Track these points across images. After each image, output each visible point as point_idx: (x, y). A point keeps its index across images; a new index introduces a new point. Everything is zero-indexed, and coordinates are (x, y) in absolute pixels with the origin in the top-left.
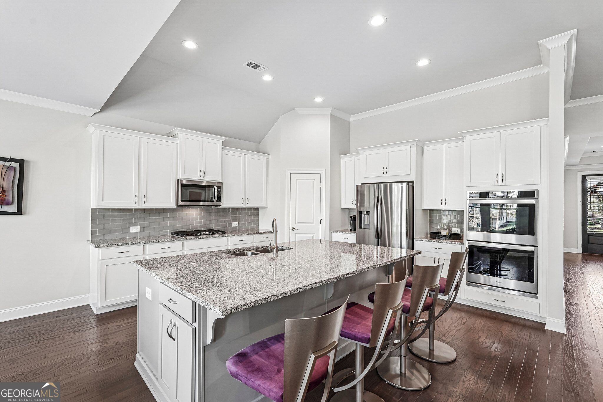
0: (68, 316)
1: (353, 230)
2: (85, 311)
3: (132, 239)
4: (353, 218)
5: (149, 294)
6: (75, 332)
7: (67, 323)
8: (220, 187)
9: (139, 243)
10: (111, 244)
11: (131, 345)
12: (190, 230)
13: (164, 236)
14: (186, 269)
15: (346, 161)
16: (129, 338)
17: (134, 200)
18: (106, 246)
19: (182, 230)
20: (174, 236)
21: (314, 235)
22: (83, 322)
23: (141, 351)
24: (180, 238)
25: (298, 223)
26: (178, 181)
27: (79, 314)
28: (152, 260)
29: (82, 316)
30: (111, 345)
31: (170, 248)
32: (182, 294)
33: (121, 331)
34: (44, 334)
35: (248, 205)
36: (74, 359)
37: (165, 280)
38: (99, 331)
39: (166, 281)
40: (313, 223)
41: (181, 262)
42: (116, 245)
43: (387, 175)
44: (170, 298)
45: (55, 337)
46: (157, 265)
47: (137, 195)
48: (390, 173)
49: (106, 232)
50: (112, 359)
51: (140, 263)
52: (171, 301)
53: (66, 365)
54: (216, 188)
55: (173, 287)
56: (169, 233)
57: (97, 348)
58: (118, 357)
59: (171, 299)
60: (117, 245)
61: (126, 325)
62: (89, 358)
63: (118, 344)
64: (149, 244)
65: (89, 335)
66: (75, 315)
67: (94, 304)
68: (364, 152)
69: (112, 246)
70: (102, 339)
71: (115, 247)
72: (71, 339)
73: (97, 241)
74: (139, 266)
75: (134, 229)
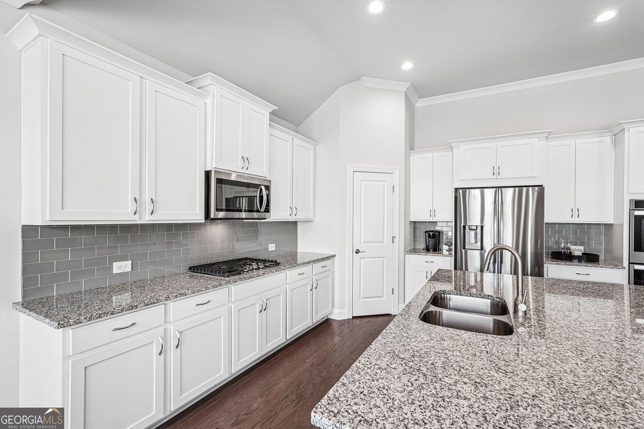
1: (431, 250)
4: (431, 234)
8: (268, 188)
12: (215, 260)
13: (175, 275)
15: (415, 158)
17: (131, 207)
18: (85, 320)
19: (203, 262)
21: (385, 258)
25: (364, 242)
26: (208, 172)
31: (209, 302)
35: (296, 217)
40: (383, 242)
42: (109, 314)
43: (498, 177)
47: (137, 197)
48: (503, 174)
54: (263, 188)
56: (184, 268)
60: (112, 314)
64: (176, 299)
68: (460, 146)
69: (100, 317)
75: (121, 267)
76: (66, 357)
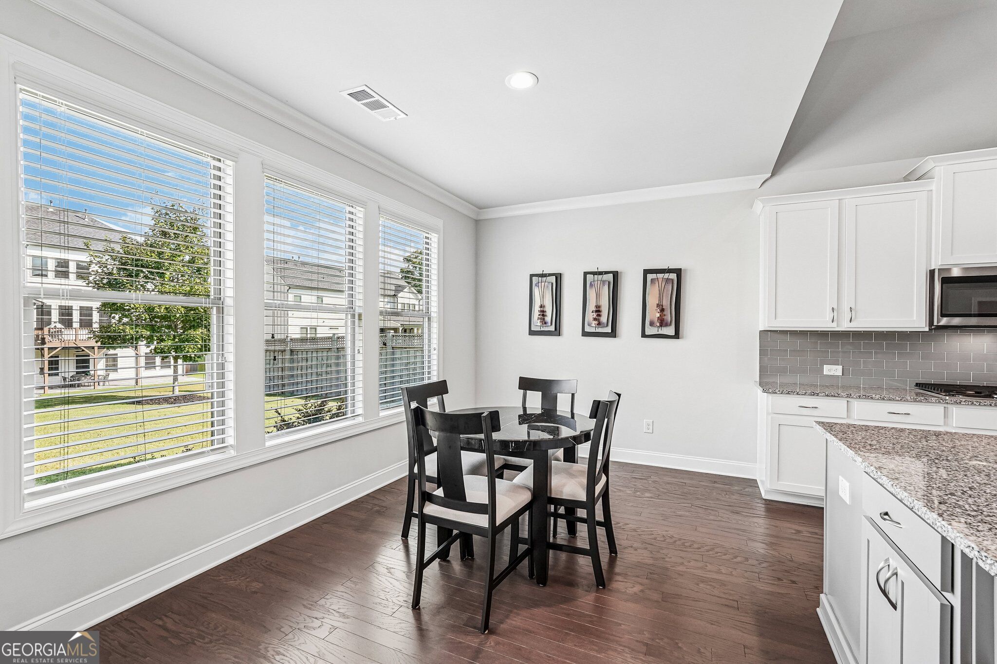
0: (728, 486)
2: (749, 488)
3: (827, 387)
5: (844, 490)
6: (734, 512)
7: (725, 495)
9: (838, 396)
10: (788, 391)
11: (815, 575)
13: (897, 389)
14: (937, 461)
16: (813, 560)
17: (829, 315)
18: (779, 392)
19: (945, 382)
20: (922, 391)
22: (745, 503)
23: (830, 594)
24: (936, 397)
26: (932, 272)
27: (741, 488)
28: (855, 426)
29: (745, 493)
30: (780, 556)
31: (909, 414)
32: (911, 509)
33: (799, 540)
34: (698, 499)
36: (727, 551)
37: (872, 468)
38: (766, 526)
39: (875, 472)
41: (925, 443)
42: (795, 393)
44: (886, 511)
45: (710, 508)
46: (863, 438)
47: (835, 307)
49: (783, 371)
50: (779, 579)
51: (829, 427)
52: (886, 517)
53: (717, 553)
55: (891, 490)
56: (909, 384)
57: (759, 550)
58: (790, 582)
59: (886, 514)
60: (797, 394)
61: (810, 535)
62: (747, 559)
63: (792, 561)
64: (860, 400)
65: (750, 526)
66: (736, 488)
67: (762, 482)
69: (788, 393)
70: (769, 540)
71: (793, 396)
72: (727, 521)
73: (767, 383)
74: (825, 431)
75: (833, 370)
76: (768, 414)
